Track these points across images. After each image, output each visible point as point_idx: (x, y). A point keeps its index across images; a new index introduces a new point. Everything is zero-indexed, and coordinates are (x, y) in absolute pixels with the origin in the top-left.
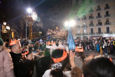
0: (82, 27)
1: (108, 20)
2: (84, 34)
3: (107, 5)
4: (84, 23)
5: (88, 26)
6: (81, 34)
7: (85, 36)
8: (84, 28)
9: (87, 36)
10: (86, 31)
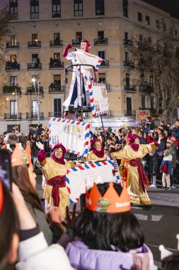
0: (27, 94)
1: (102, 76)
2: (31, 116)
3: (101, 34)
4: (34, 80)
5: (46, 90)
6: (24, 117)
7: (34, 122)
8: (33, 96)
9: (41, 122)
10: (39, 107)
